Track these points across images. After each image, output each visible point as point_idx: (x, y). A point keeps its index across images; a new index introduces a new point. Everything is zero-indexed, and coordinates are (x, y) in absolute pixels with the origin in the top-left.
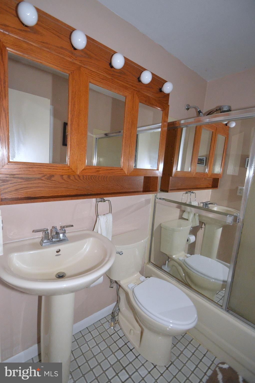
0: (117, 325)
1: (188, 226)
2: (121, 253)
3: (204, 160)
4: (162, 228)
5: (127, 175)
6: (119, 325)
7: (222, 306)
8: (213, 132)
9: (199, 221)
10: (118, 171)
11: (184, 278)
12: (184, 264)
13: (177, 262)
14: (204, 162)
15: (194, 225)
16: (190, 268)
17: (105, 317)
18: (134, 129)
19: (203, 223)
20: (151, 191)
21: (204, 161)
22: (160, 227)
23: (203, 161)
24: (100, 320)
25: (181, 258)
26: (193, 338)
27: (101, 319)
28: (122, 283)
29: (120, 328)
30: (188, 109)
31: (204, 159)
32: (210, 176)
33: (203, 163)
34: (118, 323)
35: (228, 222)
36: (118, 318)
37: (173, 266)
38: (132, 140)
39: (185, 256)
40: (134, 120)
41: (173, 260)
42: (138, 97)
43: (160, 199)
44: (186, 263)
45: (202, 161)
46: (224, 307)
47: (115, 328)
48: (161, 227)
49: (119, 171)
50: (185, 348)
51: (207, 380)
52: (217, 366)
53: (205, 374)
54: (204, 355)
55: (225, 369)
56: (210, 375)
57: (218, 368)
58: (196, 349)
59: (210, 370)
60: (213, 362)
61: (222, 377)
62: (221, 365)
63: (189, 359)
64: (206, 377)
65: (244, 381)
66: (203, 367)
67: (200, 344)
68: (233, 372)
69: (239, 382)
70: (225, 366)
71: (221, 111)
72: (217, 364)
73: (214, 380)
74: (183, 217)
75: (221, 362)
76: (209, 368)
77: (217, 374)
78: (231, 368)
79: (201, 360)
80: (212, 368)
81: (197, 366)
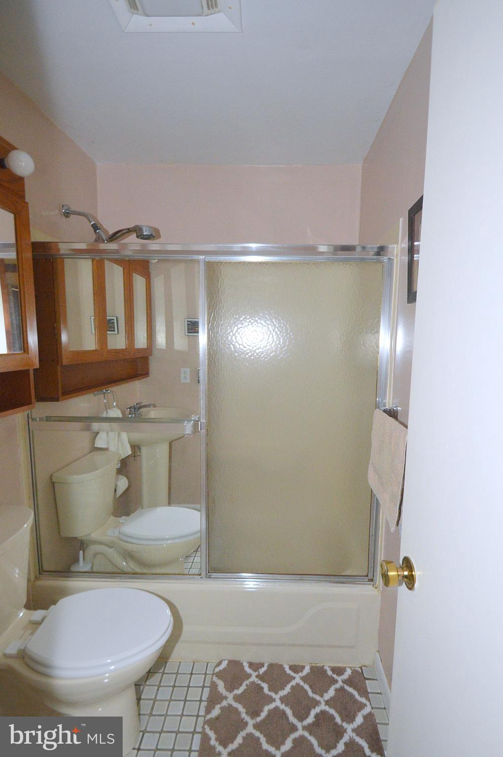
3: (113, 323)
4: (55, 484)
7: (198, 575)
9: (131, 446)
13: (102, 543)
14: (114, 327)
15: (123, 456)
16: (135, 541)
19: (136, 447)
21: (114, 325)
22: (52, 483)
25: (111, 532)
31: (113, 319)
32: (134, 355)
33: (112, 329)
35: (187, 433)
37: (95, 555)
39: (116, 523)
41: (94, 542)
44: (123, 535)
45: (110, 324)
46: (203, 575)
48: (54, 482)
50: (158, 690)
51: (206, 707)
52: (213, 674)
53: (201, 701)
54: (192, 674)
55: (224, 669)
56: (207, 697)
57: (215, 676)
58: (177, 675)
59: (205, 689)
60: (206, 674)
61: (225, 684)
62: (217, 670)
63: (171, 700)
64: (204, 704)
65: (251, 665)
66: (194, 694)
67: (180, 663)
68: (235, 664)
69: (246, 672)
70: (224, 665)
71: (139, 235)
72: (212, 673)
73: (215, 698)
74: (95, 446)
75: (216, 664)
76: (203, 687)
77: (217, 686)
78: (231, 662)
79: (189, 687)
80: (208, 684)
81: (185, 701)
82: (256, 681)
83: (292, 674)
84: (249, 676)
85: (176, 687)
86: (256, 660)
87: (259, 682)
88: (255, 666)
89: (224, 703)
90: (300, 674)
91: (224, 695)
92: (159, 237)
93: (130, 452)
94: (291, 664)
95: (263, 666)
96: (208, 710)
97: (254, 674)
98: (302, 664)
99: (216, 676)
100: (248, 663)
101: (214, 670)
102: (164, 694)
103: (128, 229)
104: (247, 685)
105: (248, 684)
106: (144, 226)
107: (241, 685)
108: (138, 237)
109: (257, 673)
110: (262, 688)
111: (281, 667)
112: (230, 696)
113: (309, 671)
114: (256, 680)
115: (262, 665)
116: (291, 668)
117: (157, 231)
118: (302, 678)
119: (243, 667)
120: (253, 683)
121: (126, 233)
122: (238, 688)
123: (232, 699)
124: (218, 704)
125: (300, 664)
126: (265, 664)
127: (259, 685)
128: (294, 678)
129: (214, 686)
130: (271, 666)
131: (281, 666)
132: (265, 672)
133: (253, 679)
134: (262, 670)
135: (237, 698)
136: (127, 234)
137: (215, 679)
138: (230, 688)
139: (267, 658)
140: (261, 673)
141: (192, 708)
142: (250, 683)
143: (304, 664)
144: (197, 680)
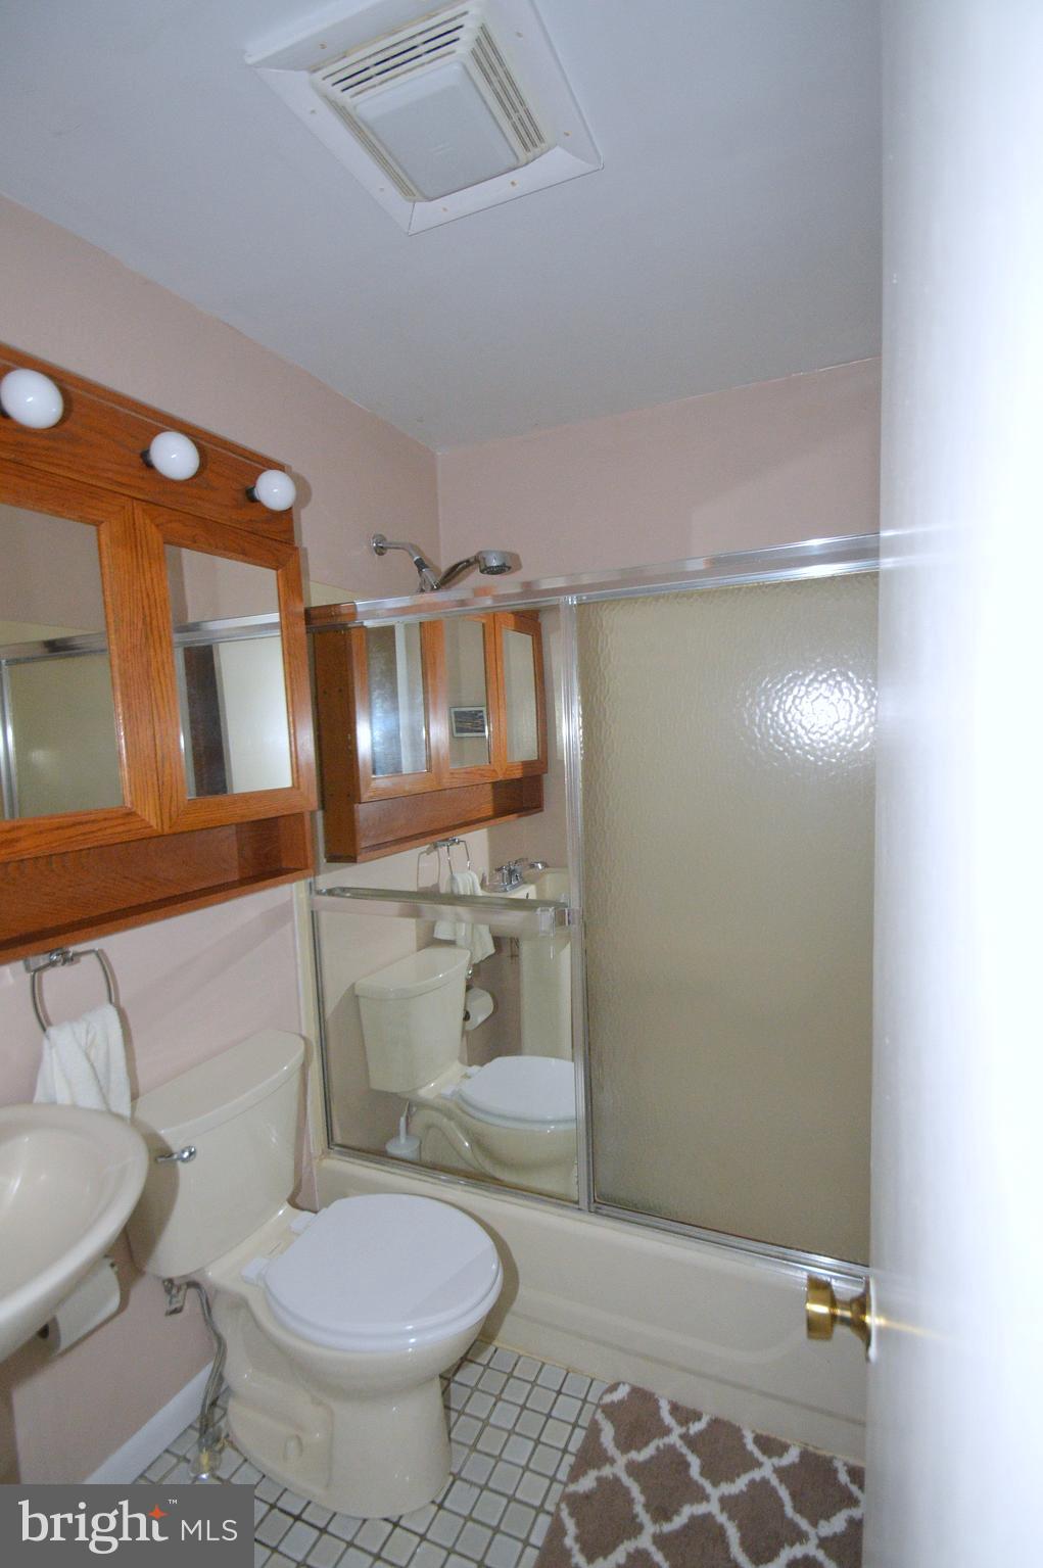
0: (228, 1451)
1: (454, 967)
2: (186, 1155)
3: (482, 717)
4: (362, 1000)
5: (160, 830)
6: (237, 1450)
7: (577, 1203)
8: (484, 625)
10: (115, 822)
11: (469, 1155)
12: (461, 1109)
13: (437, 1110)
14: (482, 724)
15: (479, 956)
16: (482, 1116)
17: (167, 1451)
18: (158, 645)
19: (504, 942)
20: (288, 871)
21: (482, 720)
22: (353, 997)
23: (479, 721)
24: (145, 1471)
25: (447, 1091)
26: (521, 1353)
27: (150, 1467)
28: (216, 1274)
29: (241, 1461)
30: (380, 551)
31: (481, 711)
32: (504, 774)
33: (478, 729)
34: (231, 1443)
36: (228, 1424)
37: (429, 1127)
38: (159, 694)
39: (462, 1077)
40: (154, 615)
41: (424, 1105)
42: (157, 526)
43: (330, 892)
44: (466, 1102)
45: (474, 719)
46: (584, 1204)
47: (218, 1473)
48: (357, 996)
49: (120, 821)
50: (495, 1404)
51: (572, 1468)
52: (598, 1406)
53: (565, 1451)
54: (559, 1393)
55: (621, 1402)
56: (578, 1446)
57: (599, 1411)
58: (533, 1387)
59: (577, 1431)
60: (585, 1401)
61: (615, 1432)
62: (608, 1399)
63: (511, 1432)
64: (569, 1460)
65: (675, 1409)
66: (556, 1434)
67: (543, 1364)
68: (643, 1398)
69: (660, 1420)
70: (622, 1393)
71: (483, 567)
72: (596, 1402)
73: (590, 1456)
74: (435, 936)
75: (607, 1386)
76: (575, 1425)
77: (600, 1431)
78: (636, 1392)
79: (549, 1416)
80: (584, 1421)
81: (538, 1442)
82: (678, 1446)
83: (757, 1453)
84: (667, 1431)
85: (528, 1409)
86: (687, 1402)
87: (684, 1450)
88: (684, 1415)
89: (607, 1471)
90: (775, 1461)
91: (610, 1453)
92: (519, 567)
93: (491, 950)
94: (759, 1432)
95: (699, 1419)
96: (576, 1474)
97: (678, 1430)
98: (783, 1440)
99: (603, 1411)
100: (669, 1402)
101: (601, 1398)
102: (504, 1416)
103: (468, 561)
104: (658, 1448)
105: (661, 1446)
106: (492, 552)
107: (646, 1444)
108: (482, 571)
109: (683, 1430)
110: (687, 1465)
111: (736, 1433)
112: (622, 1460)
113: (797, 1460)
114: (679, 1443)
115: (698, 1417)
116: (759, 1440)
117: (515, 557)
118: (778, 1471)
119: (658, 1408)
120: (671, 1448)
121: (464, 568)
122: (639, 1450)
123: (623, 1468)
124: (594, 1468)
125: (779, 1438)
126: (704, 1416)
127: (682, 1455)
128: (759, 1465)
129: (594, 1431)
130: (716, 1423)
131: (739, 1430)
132: (701, 1434)
133: (674, 1439)
134: (696, 1428)
135: (633, 1469)
136: (467, 570)
137: (600, 1416)
138: (626, 1443)
139: (712, 1404)
140: (692, 1432)
141: (546, 1460)
142: (664, 1445)
143: (789, 1442)
144: (567, 1408)
